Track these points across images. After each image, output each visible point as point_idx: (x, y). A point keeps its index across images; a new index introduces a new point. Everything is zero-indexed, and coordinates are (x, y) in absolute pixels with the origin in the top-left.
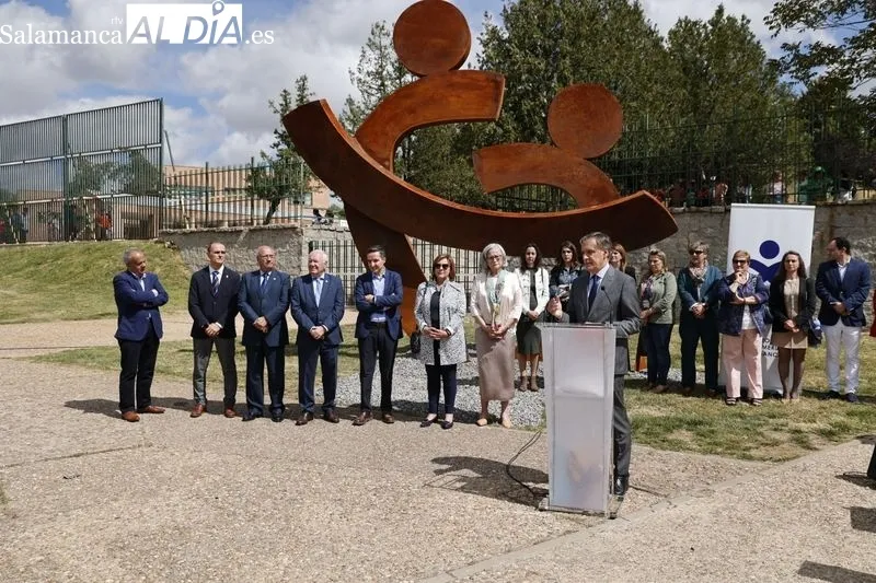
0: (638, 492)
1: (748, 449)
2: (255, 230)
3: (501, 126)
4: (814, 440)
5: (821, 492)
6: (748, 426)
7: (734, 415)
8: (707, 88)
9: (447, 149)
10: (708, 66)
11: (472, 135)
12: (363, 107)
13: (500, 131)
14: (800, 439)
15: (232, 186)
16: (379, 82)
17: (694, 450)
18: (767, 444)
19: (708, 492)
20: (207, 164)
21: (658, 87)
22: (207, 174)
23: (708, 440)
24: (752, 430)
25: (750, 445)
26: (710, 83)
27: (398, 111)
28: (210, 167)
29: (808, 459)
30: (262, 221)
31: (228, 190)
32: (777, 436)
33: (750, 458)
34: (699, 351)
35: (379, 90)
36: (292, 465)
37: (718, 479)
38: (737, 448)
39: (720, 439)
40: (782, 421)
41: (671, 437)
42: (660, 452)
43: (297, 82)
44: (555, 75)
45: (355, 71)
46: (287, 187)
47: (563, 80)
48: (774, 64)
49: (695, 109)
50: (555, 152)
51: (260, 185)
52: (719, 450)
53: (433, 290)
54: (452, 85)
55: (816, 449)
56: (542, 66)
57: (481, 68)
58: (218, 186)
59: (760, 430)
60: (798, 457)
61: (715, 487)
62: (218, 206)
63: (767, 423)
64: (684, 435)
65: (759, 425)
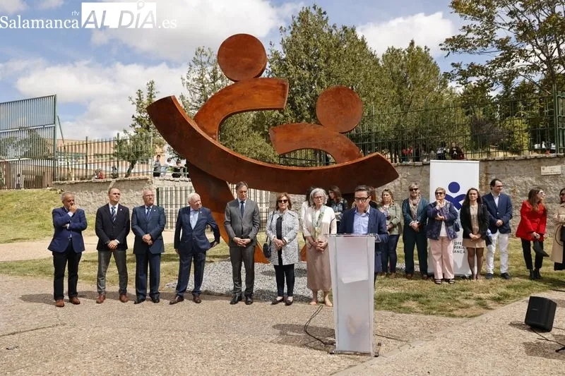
0: (389, 340)
1: (451, 311)
2: (119, 181)
3: (283, 113)
4: (490, 304)
5: (499, 335)
6: (450, 297)
7: (441, 290)
8: (407, 89)
9: (245, 127)
10: (407, 76)
11: (264, 118)
12: (190, 101)
13: (281, 116)
14: (482, 304)
15: (100, 153)
16: (201, 85)
17: (419, 312)
18: (462, 308)
19: (431, 338)
20: (87, 138)
21: (378, 89)
22: (87, 144)
23: (427, 306)
24: (452, 299)
25: (452, 308)
26: (409, 86)
27: (222, 103)
28: (89, 140)
29: (489, 315)
30: (124, 175)
31: (97, 155)
32: (467, 302)
33: (454, 316)
34: (416, 251)
35: (200, 90)
36: (164, 332)
37: (437, 330)
38: (446, 310)
39: (434, 305)
40: (469, 293)
41: (404, 305)
42: (398, 314)
43: (148, 84)
44: (316, 81)
45: (185, 77)
46: (142, 153)
47: (320, 84)
48: (447, 75)
49: (401, 102)
50: (321, 128)
51: (123, 151)
52: (434, 312)
53: (276, 216)
54: (256, 87)
55: (491, 309)
56: (307, 75)
57: (268, 76)
58: (90, 153)
59: (457, 299)
60: (482, 314)
61: (436, 334)
62: (90, 166)
63: (461, 295)
64: (412, 304)
65: (456, 296)
